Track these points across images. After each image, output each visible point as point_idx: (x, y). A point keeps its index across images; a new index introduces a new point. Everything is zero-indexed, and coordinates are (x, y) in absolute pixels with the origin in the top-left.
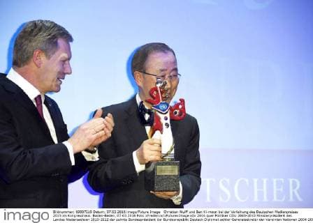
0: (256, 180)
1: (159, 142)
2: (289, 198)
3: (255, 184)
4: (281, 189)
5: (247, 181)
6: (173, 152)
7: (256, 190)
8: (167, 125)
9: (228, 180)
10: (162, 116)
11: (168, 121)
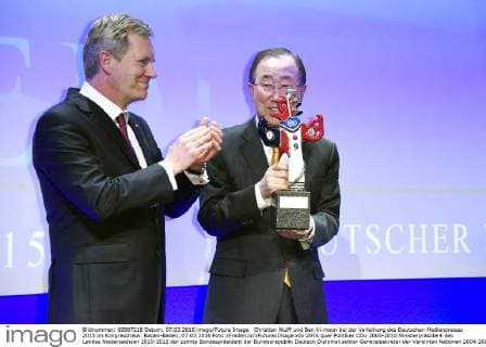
0: (412, 226)
1: (285, 167)
2: (453, 249)
3: (412, 231)
4: (444, 238)
5: (401, 227)
6: (303, 180)
7: (412, 239)
8: (296, 146)
9: (377, 226)
10: (290, 135)
11: (299, 142)
